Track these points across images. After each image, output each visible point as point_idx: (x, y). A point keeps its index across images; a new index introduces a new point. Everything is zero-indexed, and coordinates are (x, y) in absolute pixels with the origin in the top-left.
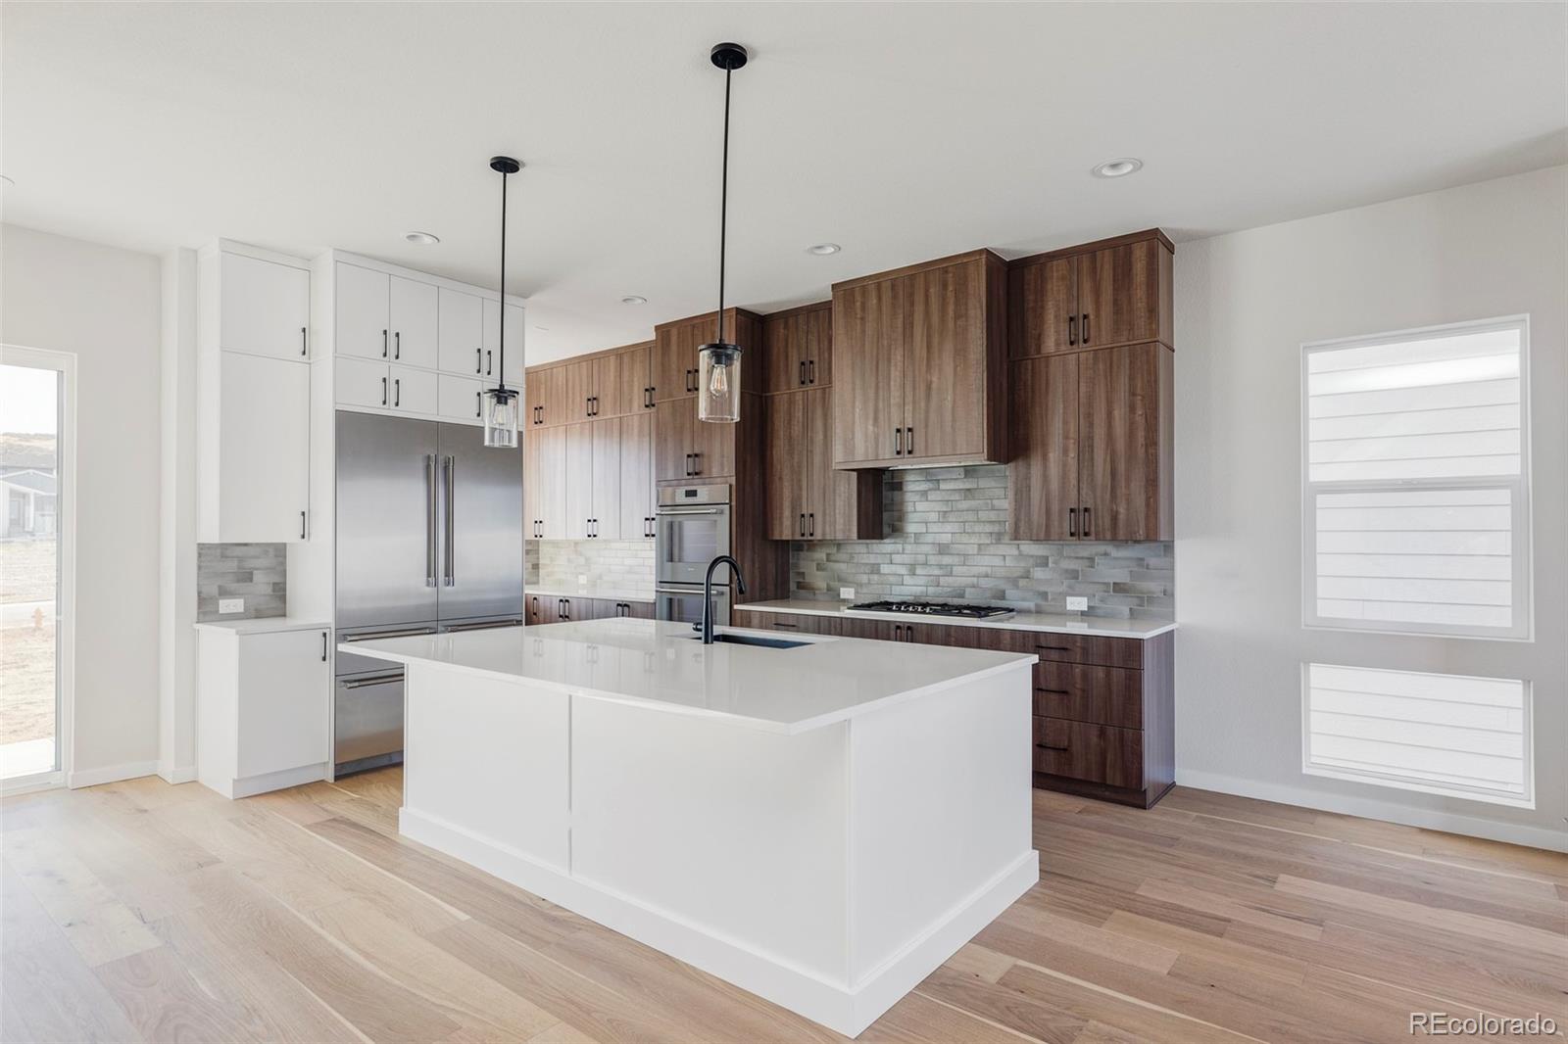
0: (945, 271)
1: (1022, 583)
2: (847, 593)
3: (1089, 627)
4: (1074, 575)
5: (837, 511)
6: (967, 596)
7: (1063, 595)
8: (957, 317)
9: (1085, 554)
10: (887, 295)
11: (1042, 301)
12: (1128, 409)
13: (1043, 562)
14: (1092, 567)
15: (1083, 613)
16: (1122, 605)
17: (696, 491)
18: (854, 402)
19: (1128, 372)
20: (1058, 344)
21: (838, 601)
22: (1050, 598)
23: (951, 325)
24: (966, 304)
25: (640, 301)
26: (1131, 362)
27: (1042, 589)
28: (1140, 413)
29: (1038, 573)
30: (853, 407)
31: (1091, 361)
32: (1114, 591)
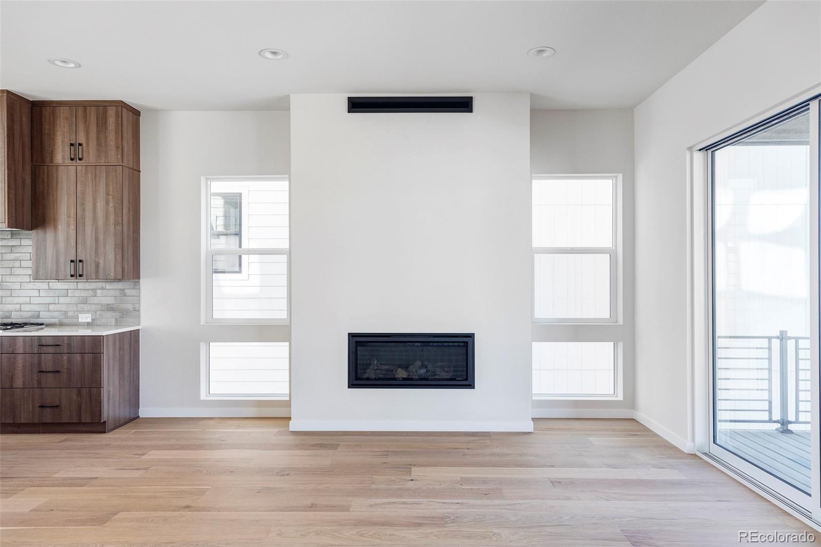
7: (77, 313)
11: (54, 130)
12: (105, 202)
15: (88, 323)
19: (105, 182)
20: (63, 158)
26: (106, 176)
28: (112, 205)
31: (83, 172)
32: (107, 310)
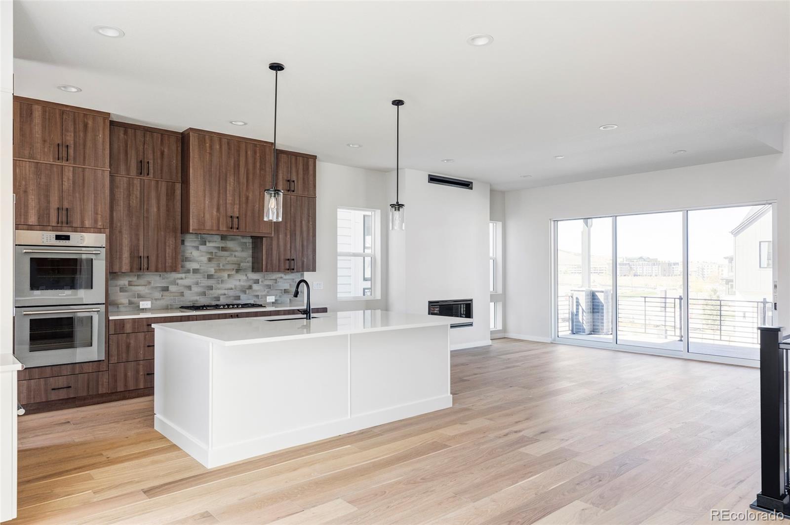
0: (255, 145)
1: (247, 291)
2: (145, 304)
3: (276, 307)
4: (269, 287)
5: (167, 255)
6: (221, 299)
7: (266, 296)
8: (261, 169)
9: (274, 278)
10: (225, 147)
13: (257, 282)
14: (276, 283)
15: (273, 303)
16: (287, 298)
17: (69, 236)
18: (205, 197)
21: (138, 310)
22: (260, 298)
23: (258, 171)
24: (265, 165)
25: (74, 90)
27: (257, 294)
29: (255, 287)
30: (204, 200)
31: (295, 200)
32: (284, 293)
